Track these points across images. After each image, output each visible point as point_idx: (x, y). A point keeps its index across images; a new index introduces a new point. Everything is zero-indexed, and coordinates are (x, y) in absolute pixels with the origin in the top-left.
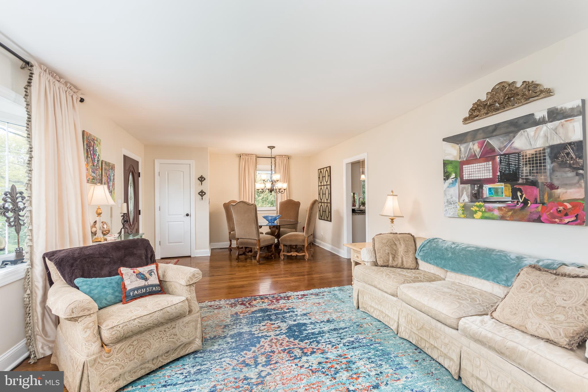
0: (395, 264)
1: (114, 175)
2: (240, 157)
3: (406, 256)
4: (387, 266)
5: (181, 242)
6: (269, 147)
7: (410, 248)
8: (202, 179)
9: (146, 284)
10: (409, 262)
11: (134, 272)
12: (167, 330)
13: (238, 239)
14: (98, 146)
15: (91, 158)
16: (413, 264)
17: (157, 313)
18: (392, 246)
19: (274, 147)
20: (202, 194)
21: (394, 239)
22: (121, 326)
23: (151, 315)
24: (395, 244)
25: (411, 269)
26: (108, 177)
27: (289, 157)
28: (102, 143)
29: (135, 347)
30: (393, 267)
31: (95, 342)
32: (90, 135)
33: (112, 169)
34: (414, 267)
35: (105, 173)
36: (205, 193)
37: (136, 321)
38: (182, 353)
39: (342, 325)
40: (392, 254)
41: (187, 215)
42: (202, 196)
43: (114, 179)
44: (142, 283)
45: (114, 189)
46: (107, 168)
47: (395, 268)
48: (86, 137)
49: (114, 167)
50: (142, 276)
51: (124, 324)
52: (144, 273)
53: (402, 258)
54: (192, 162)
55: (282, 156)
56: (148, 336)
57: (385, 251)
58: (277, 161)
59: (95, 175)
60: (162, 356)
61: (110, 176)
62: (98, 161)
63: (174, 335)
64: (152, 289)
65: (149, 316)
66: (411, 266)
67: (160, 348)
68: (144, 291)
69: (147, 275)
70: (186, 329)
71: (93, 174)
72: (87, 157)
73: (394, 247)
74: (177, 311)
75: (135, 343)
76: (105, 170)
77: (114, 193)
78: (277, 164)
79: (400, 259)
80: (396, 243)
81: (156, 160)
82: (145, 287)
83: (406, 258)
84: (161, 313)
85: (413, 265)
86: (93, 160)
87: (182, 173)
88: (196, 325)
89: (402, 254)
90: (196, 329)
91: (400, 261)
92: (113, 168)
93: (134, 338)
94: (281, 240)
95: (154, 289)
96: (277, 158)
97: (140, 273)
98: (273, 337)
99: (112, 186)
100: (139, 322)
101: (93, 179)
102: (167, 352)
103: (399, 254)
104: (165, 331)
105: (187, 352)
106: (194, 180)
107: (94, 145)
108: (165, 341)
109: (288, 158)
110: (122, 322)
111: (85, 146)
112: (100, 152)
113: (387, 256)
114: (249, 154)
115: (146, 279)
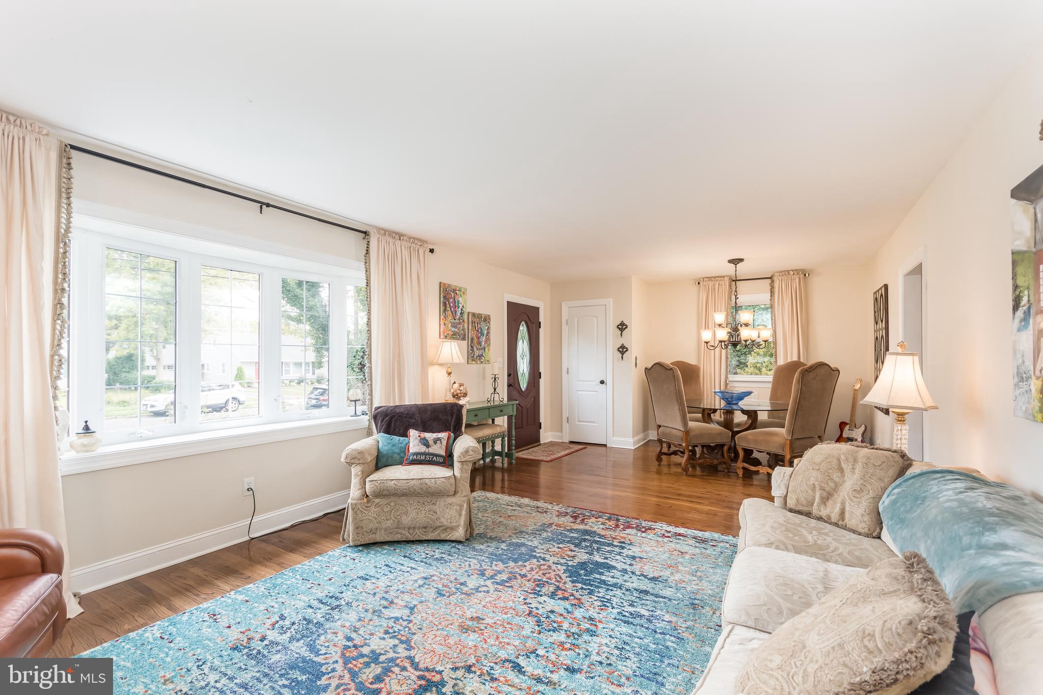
0: (824, 513)
1: (489, 328)
2: (699, 283)
3: (852, 500)
4: (808, 514)
5: (594, 422)
6: (730, 261)
7: (871, 484)
8: (622, 327)
9: (427, 451)
10: (857, 515)
11: (419, 436)
12: (426, 503)
13: (660, 426)
14: (461, 297)
15: (451, 311)
16: (865, 522)
17: (415, 481)
18: (831, 471)
19: (741, 260)
20: (623, 350)
21: (843, 457)
22: (379, 482)
23: (408, 481)
24: (841, 470)
25: (860, 534)
26: (478, 331)
27: (804, 274)
28: (468, 292)
29: (392, 508)
30: (820, 519)
31: (359, 489)
32: (449, 285)
33: (485, 320)
34: (866, 530)
35: (472, 326)
36: (626, 348)
37: (393, 482)
38: (443, 536)
39: (668, 592)
40: (822, 489)
41: (602, 382)
42: (623, 353)
43: (488, 333)
44: (423, 449)
45: (489, 345)
46: (477, 320)
47: (826, 522)
48: (443, 289)
49: (490, 319)
50: (425, 442)
51: (382, 482)
52: (429, 440)
53: (843, 504)
54: (610, 302)
55: (788, 271)
56: (406, 502)
57: (809, 480)
58: (776, 285)
59: (456, 330)
60: (419, 528)
61: (481, 330)
62: (461, 313)
63: (434, 512)
64: (432, 458)
65: (406, 481)
66: (860, 526)
67: (418, 520)
68: (423, 458)
69: (431, 443)
70: (447, 511)
71: (453, 329)
72: (445, 310)
73: (836, 476)
74: (436, 485)
75: (392, 504)
76: (472, 323)
77: (489, 350)
78: (776, 290)
79: (838, 506)
80: (844, 466)
81: (563, 303)
82: (425, 454)
83: (852, 504)
84: (418, 482)
85: (863, 525)
86: (454, 314)
87: (595, 320)
88: (461, 510)
89: (845, 493)
90: (460, 515)
91: (837, 510)
92: (487, 319)
93: (392, 499)
94: (738, 438)
95: (435, 458)
96: (775, 278)
97: (425, 439)
98: (550, 563)
99: (486, 342)
100: (395, 484)
101: (454, 334)
102: (425, 528)
103: (841, 494)
104: (424, 504)
105: (448, 538)
106: (612, 330)
107: (455, 296)
108: (423, 515)
109: (802, 276)
110: (381, 479)
111: (442, 299)
112: (466, 303)
113: (810, 491)
114: (715, 277)
115: (428, 446)
